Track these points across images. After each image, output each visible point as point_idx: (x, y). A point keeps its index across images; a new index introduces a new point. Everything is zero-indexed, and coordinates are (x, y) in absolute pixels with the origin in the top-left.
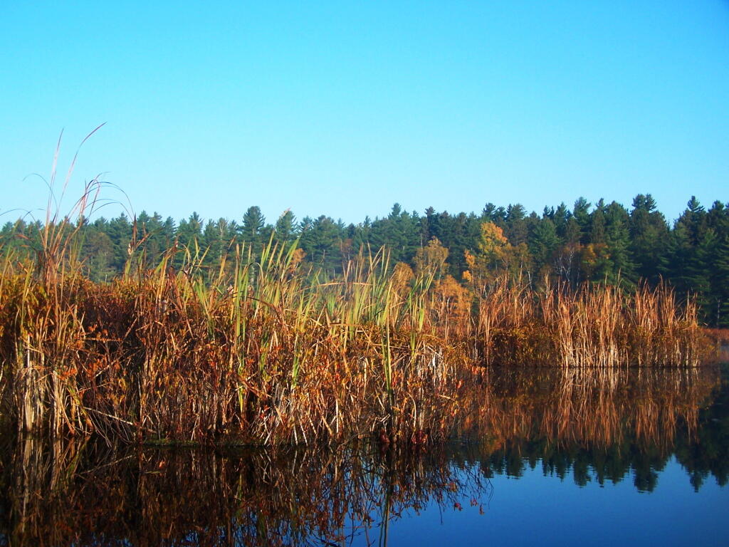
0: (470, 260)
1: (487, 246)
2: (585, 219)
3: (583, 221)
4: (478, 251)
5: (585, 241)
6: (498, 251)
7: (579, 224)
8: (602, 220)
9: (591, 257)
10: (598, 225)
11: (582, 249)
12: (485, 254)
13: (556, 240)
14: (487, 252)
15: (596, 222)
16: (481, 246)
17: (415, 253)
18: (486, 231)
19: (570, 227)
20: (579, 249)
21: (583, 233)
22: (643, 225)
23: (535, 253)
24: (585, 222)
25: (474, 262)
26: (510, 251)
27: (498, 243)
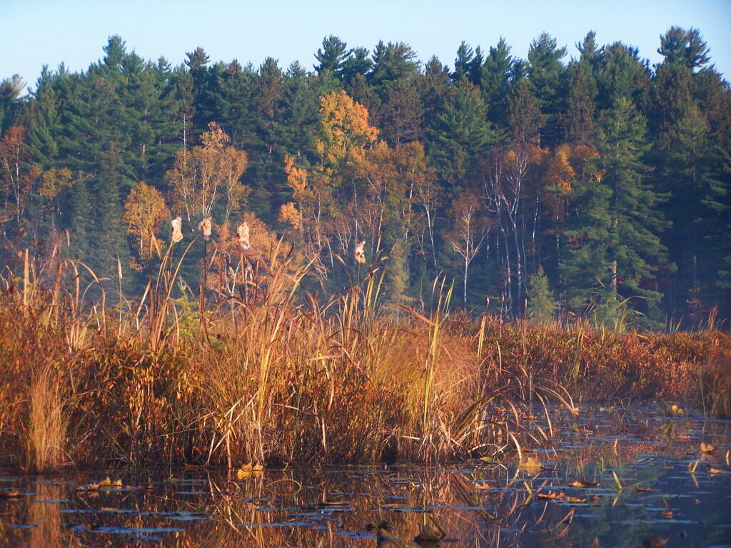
0: (297, 179)
1: (333, 146)
2: (551, 85)
3: (548, 89)
4: (313, 158)
5: (552, 137)
6: (360, 159)
7: (538, 95)
8: (590, 87)
9: (565, 176)
10: (581, 99)
11: (543, 156)
12: (329, 165)
13: (487, 133)
14: (333, 160)
15: (576, 91)
16: (320, 148)
17: (171, 161)
18: (332, 115)
19: (519, 102)
20: (538, 156)
21: (547, 116)
22: (679, 101)
23: (443, 164)
24: (553, 92)
25: (304, 185)
26: (386, 161)
27: (359, 140)
